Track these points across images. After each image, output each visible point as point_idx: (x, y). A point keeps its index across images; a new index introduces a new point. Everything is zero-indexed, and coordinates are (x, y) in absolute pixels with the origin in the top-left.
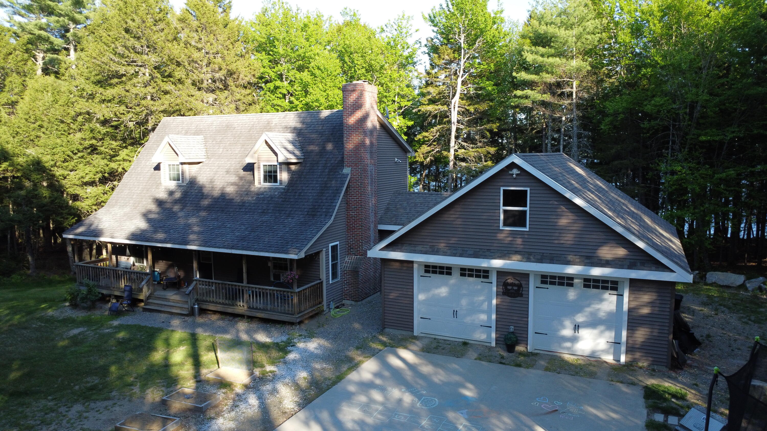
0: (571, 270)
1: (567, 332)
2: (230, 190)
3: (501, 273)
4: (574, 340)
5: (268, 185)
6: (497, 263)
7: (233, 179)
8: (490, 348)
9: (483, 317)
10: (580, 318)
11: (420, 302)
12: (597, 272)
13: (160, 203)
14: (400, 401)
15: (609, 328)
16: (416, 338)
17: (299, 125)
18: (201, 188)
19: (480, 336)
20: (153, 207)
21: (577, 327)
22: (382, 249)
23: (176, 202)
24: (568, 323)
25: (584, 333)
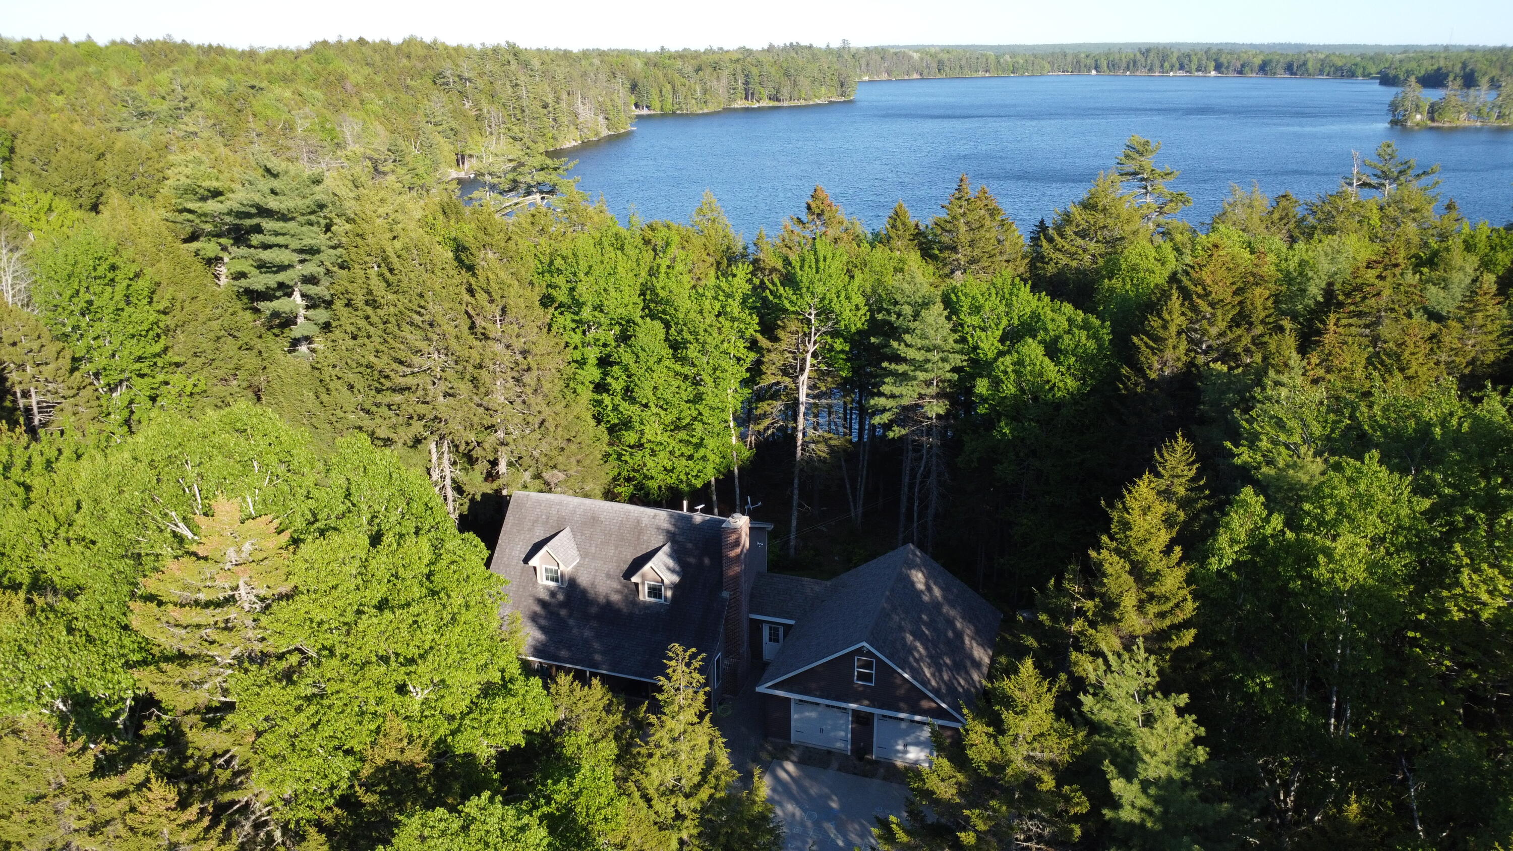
0: (902, 715)
1: (900, 747)
2: (615, 597)
3: (854, 711)
4: (906, 752)
5: (652, 600)
6: (853, 706)
7: (616, 585)
8: (846, 756)
9: (842, 734)
10: (909, 739)
11: (797, 720)
12: (918, 718)
13: (542, 603)
14: (793, 815)
15: (926, 747)
16: (793, 746)
17: (671, 528)
18: (584, 592)
19: (839, 745)
20: (538, 609)
21: (905, 746)
22: (768, 688)
23: (562, 605)
24: (900, 742)
25: (911, 749)
